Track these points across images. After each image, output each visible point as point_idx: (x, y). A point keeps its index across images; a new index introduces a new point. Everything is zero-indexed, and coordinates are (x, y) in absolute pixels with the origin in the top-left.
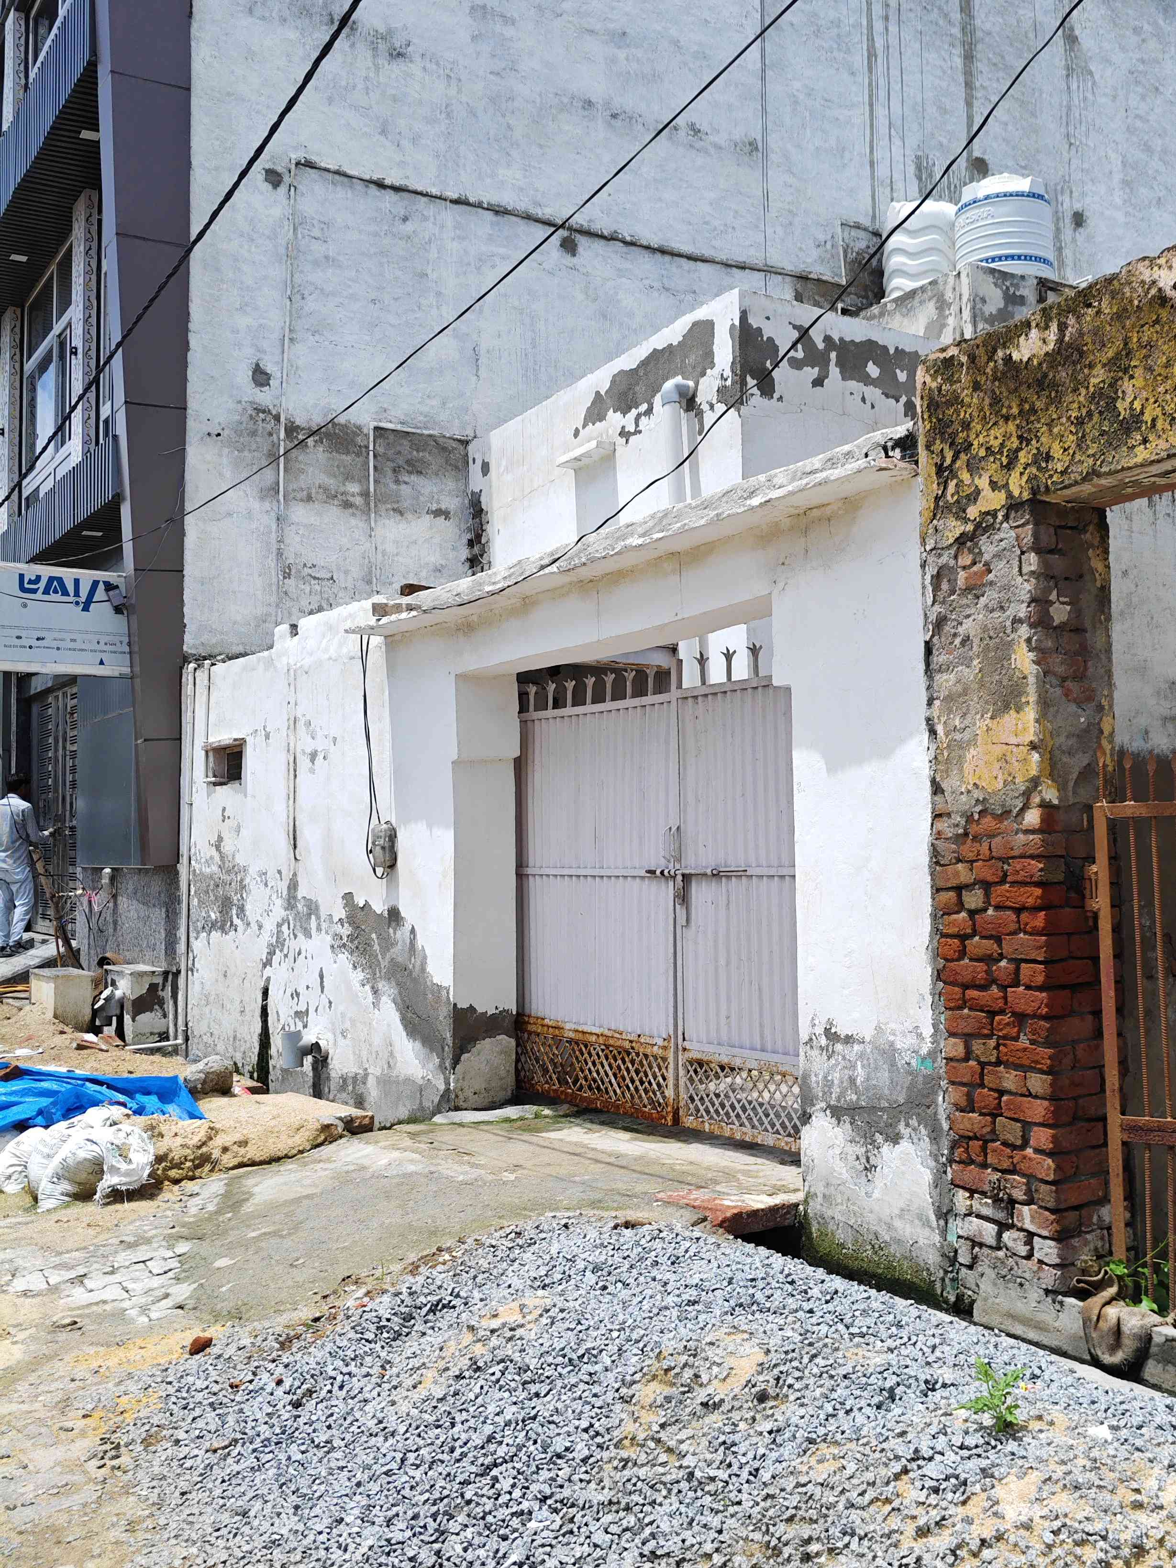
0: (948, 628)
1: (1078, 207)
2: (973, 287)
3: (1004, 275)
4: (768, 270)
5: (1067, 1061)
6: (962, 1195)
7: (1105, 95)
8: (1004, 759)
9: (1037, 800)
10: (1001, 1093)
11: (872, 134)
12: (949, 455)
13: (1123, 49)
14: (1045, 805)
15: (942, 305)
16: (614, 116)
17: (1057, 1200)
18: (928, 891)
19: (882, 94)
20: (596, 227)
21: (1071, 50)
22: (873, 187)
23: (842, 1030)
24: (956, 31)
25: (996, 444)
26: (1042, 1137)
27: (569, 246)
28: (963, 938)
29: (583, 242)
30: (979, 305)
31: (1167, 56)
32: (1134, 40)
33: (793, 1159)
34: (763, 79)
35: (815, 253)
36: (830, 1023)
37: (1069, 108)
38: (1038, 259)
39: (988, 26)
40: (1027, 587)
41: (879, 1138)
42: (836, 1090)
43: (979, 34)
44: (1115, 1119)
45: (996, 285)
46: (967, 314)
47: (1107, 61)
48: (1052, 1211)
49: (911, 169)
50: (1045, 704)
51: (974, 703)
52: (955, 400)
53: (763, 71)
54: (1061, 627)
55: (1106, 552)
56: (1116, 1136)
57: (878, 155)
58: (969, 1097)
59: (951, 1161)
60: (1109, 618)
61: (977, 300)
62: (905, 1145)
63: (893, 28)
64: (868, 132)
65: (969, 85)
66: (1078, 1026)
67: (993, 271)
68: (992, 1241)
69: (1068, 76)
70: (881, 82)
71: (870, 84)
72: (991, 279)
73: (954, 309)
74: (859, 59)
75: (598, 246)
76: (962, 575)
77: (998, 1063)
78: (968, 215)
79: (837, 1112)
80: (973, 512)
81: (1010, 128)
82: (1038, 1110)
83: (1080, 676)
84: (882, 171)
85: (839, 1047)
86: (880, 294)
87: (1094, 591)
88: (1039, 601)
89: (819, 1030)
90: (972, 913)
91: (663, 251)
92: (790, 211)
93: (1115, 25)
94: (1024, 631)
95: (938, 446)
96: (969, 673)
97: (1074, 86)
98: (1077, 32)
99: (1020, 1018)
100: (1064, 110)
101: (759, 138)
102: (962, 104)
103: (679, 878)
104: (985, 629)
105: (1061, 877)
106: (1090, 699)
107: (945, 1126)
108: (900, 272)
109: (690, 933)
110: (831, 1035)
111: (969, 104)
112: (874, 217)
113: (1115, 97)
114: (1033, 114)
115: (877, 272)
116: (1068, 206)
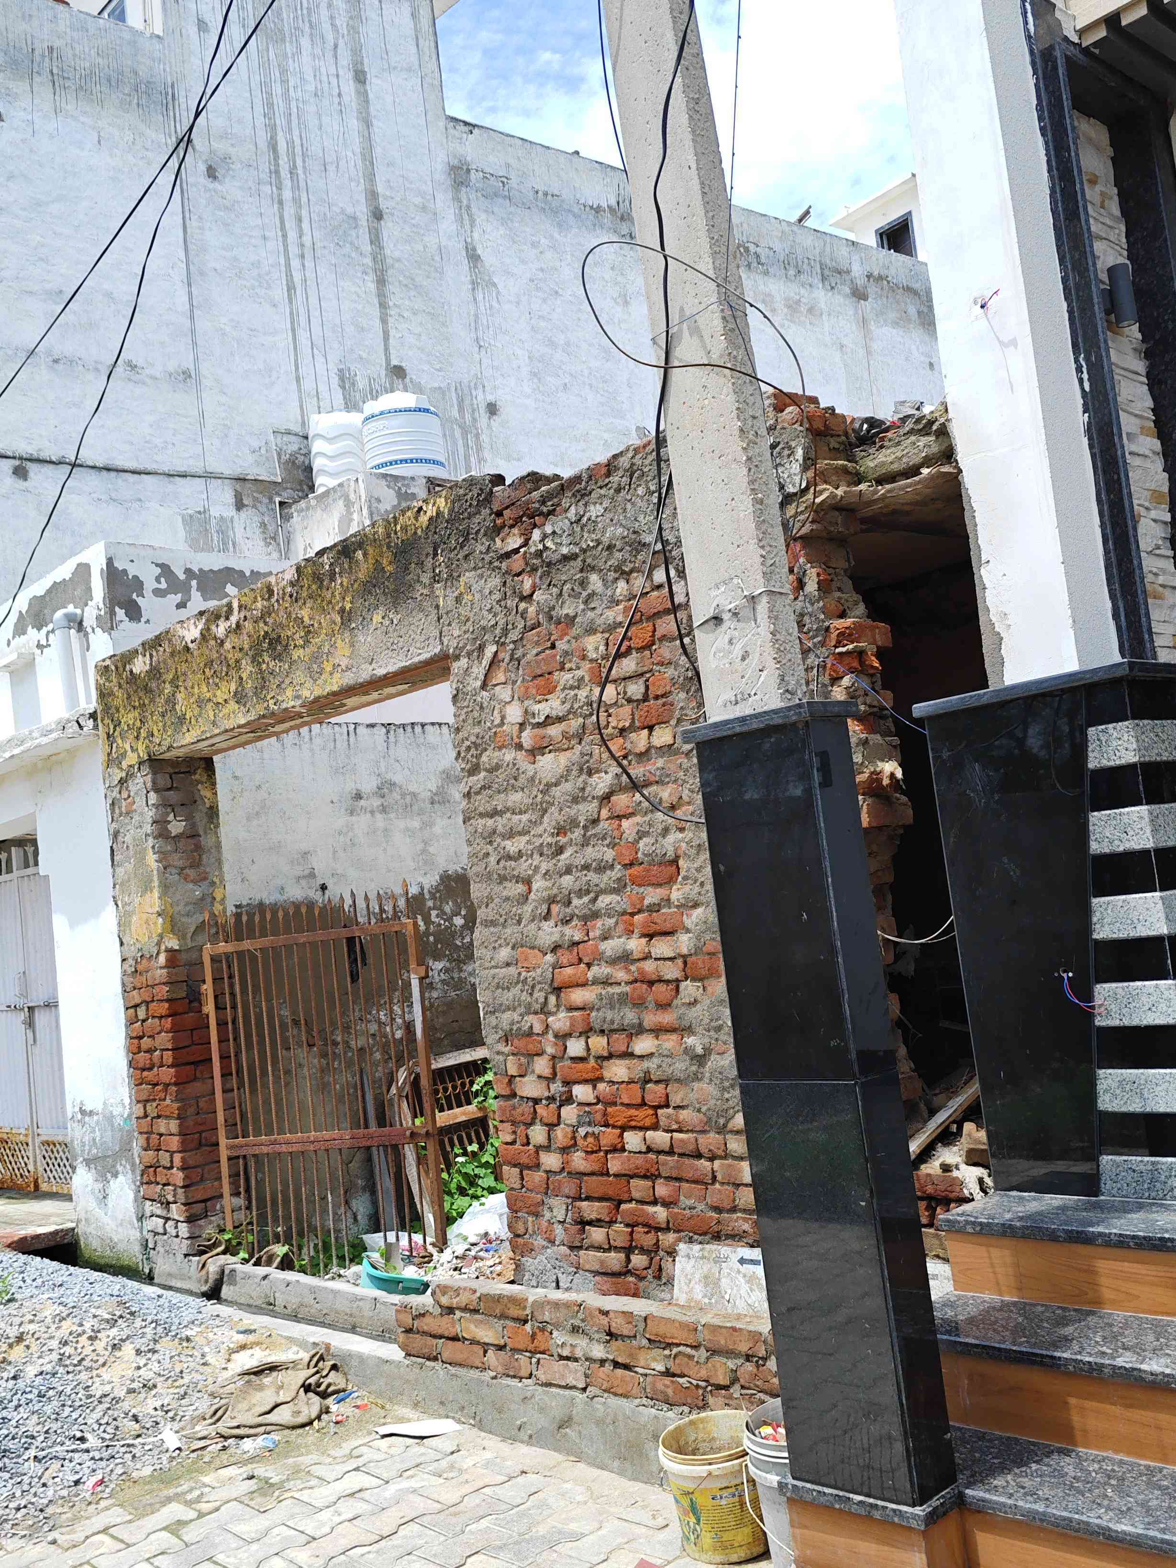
0: (120, 839)
1: (490, 398)
2: (367, 490)
3: (396, 478)
4: (208, 476)
5: (191, 1111)
6: (148, 1203)
7: (510, 302)
8: (147, 922)
9: (163, 948)
10: (161, 1135)
11: (296, 355)
12: (112, 727)
13: (523, 262)
14: (169, 951)
15: (348, 504)
16: (56, 361)
17: (186, 1197)
18: (123, 1009)
19: (303, 319)
20: (44, 455)
21: (475, 267)
22: (300, 398)
23: (88, 1108)
24: (368, 261)
25: (131, 722)
26: (177, 1158)
27: (20, 472)
28: (140, 1038)
29: (32, 468)
30: (375, 505)
32: (532, 253)
33: (68, 1198)
34: (192, 318)
35: (251, 458)
36: (82, 1103)
37: (476, 316)
38: (428, 461)
39: (397, 254)
40: (151, 814)
41: (109, 1175)
42: (87, 1148)
43: (389, 261)
44: (223, 1141)
45: (388, 486)
46: (365, 512)
47: (508, 273)
48: (184, 1204)
49: (335, 381)
50: (165, 888)
51: (133, 888)
52: (111, 694)
53: (192, 311)
54: (178, 837)
55: (214, 784)
56: (224, 1154)
57: (303, 372)
58: (148, 1139)
59: (142, 1184)
60: (217, 826)
61: (373, 501)
62: (121, 1178)
63: (309, 264)
64: (292, 352)
65: (383, 306)
66: (198, 1087)
67: (385, 476)
68: (161, 1230)
69: (473, 289)
70: (302, 311)
71: (291, 313)
72: (384, 483)
73: (356, 507)
74: (279, 292)
75: (48, 469)
76: (124, 803)
77: (159, 1117)
78: (369, 426)
79: (88, 1162)
80: (124, 765)
81: (423, 337)
82: (174, 1143)
83: (196, 864)
84: (308, 384)
85: (87, 1119)
86: (312, 488)
87: (205, 810)
88: (160, 823)
89: (77, 1109)
90: (144, 1021)
91: (108, 470)
92: (224, 425)
93: (514, 242)
94: (151, 841)
95: (106, 721)
96: (129, 867)
97: (480, 297)
98: (479, 252)
99: (167, 1085)
100: (472, 318)
101: (192, 367)
102: (377, 323)
103: (26, 1010)
104: (134, 840)
105: (184, 995)
106: (205, 879)
107: (138, 1162)
108: (322, 471)
109: (37, 1050)
110: (83, 1112)
111: (384, 321)
112: (303, 423)
113: (518, 303)
114: (443, 324)
115: (309, 469)
116: (481, 399)
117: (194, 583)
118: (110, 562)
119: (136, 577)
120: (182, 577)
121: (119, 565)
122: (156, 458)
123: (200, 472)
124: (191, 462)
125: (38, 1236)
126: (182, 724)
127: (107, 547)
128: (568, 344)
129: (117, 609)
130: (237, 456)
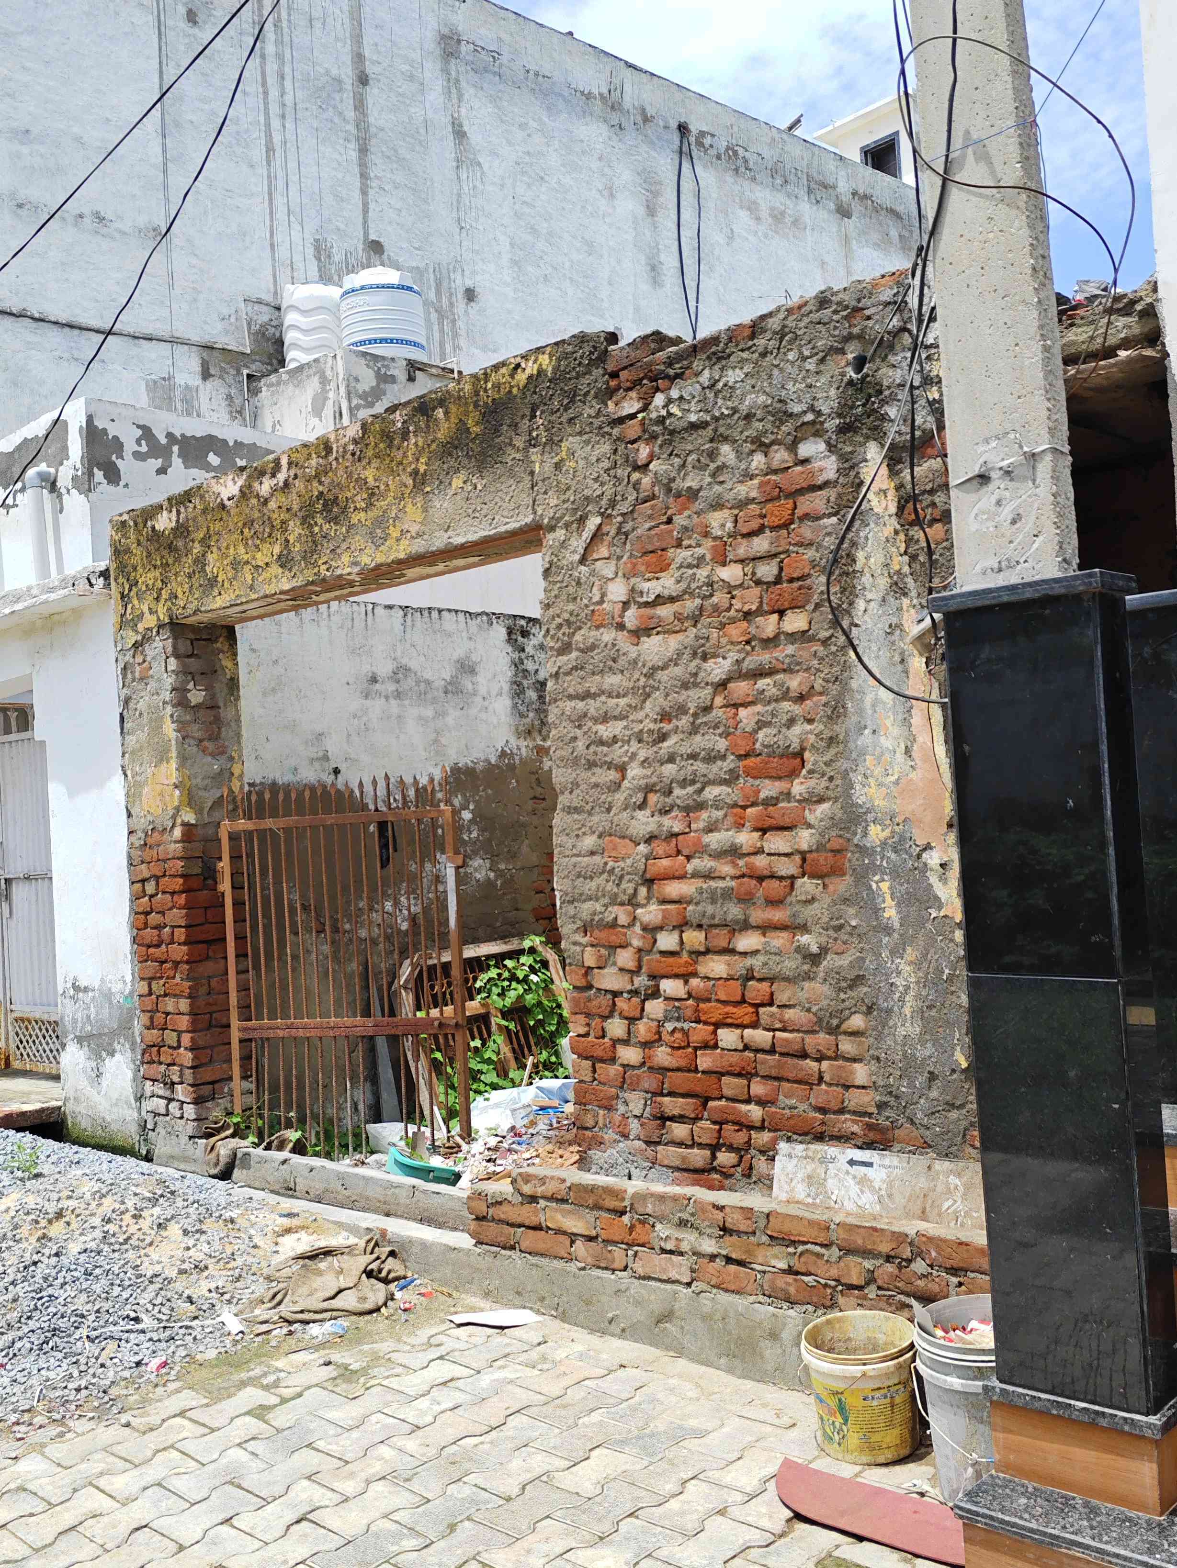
0: (132, 705)
1: (469, 283)
2: (347, 369)
3: (375, 357)
4: (174, 341)
5: (203, 990)
6: (148, 1083)
7: (494, 184)
8: (161, 794)
9: (179, 821)
10: (167, 1014)
11: (272, 220)
12: (127, 587)
13: (509, 143)
14: (184, 824)
15: (324, 381)
16: (20, 206)
17: (195, 1078)
18: (127, 883)
19: (281, 185)
20: (5, 306)
21: (461, 143)
22: (274, 267)
23: (82, 983)
24: (351, 128)
25: (150, 583)
26: (186, 1039)
28: (147, 914)
30: (353, 384)
31: (551, 149)
32: (520, 135)
33: (56, 1078)
34: (165, 171)
35: (220, 326)
36: (75, 979)
37: (459, 195)
38: (408, 343)
39: (381, 123)
40: (170, 680)
41: (104, 1054)
42: (79, 1025)
43: (373, 130)
44: (235, 1023)
45: (368, 366)
46: (343, 390)
47: (494, 154)
48: (192, 1086)
49: (310, 251)
50: (183, 759)
51: (146, 757)
52: (128, 551)
53: (165, 164)
54: (198, 707)
55: (235, 654)
56: (235, 1035)
57: (278, 238)
58: (152, 1018)
59: (142, 1063)
60: (238, 698)
61: (352, 380)
62: (118, 1056)
63: (289, 125)
64: (268, 217)
65: (364, 176)
66: (208, 968)
67: (364, 354)
68: (163, 1111)
70: (280, 174)
71: (269, 177)
72: (363, 361)
73: (333, 385)
74: (258, 153)
75: (8, 322)
76: (138, 668)
77: (166, 995)
78: (349, 301)
79: (80, 1040)
80: (141, 627)
81: (404, 213)
82: (184, 1022)
83: (215, 737)
84: (283, 253)
85: (81, 995)
86: (282, 363)
87: (225, 681)
88: (180, 691)
89: (69, 985)
90: (151, 896)
91: (71, 326)
94: (169, 709)
95: (120, 580)
96: (143, 736)
97: (464, 176)
98: (466, 128)
99: (176, 964)
100: (455, 198)
101: (163, 224)
102: (357, 194)
103: (3, 881)
104: (149, 707)
105: (199, 871)
106: (223, 753)
107: (139, 1040)
108: (295, 346)
109: (13, 924)
110: (76, 988)
111: (364, 193)
112: (276, 293)
113: (502, 186)
114: (425, 201)
115: (280, 343)
116: (460, 283)
117: (175, 448)
118: (90, 419)
119: (115, 438)
120: (163, 441)
121: (99, 424)
123: (166, 335)
124: (158, 325)
125: (24, 1114)
126: (212, 586)
127: (88, 403)
128: (550, 234)
129: (96, 470)
130: (206, 323)
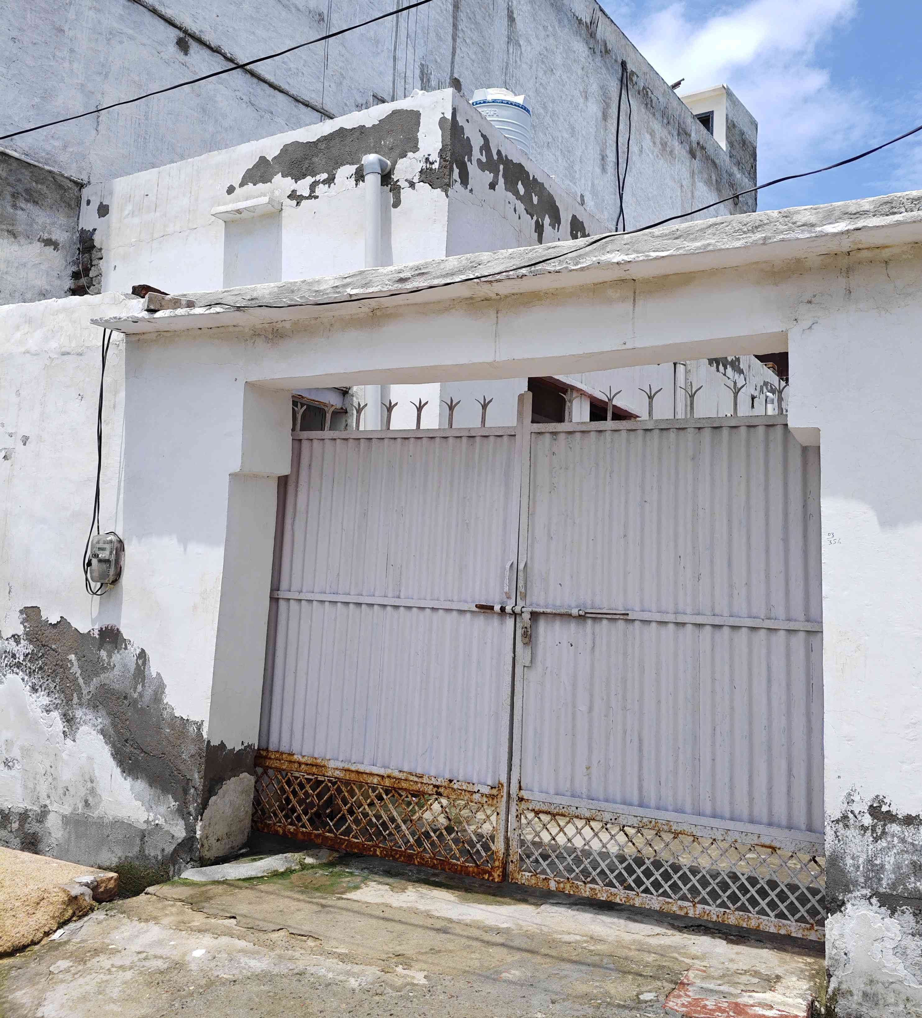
7: (526, 63)
13: (537, 37)
20: (206, 38)
21: (511, 26)
27: (183, 45)
29: (194, 46)
32: (542, 34)
47: (528, 41)
49: (417, 72)
64: (394, 34)
65: (455, 26)
69: (508, 42)
75: (206, 53)
81: (475, 65)
84: (400, 66)
92: (342, 74)
93: (534, 20)
97: (511, 51)
98: (515, 16)
100: (505, 65)
101: (325, 12)
102: (450, 39)
111: (454, 40)
113: (531, 67)
114: (488, 60)
122: (288, 80)
123: (319, 107)
124: (313, 95)
128: (553, 113)
130: (346, 104)
